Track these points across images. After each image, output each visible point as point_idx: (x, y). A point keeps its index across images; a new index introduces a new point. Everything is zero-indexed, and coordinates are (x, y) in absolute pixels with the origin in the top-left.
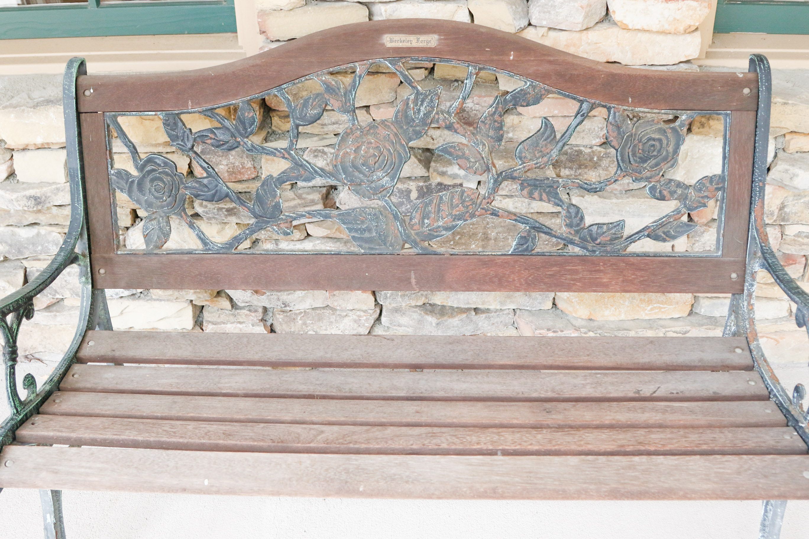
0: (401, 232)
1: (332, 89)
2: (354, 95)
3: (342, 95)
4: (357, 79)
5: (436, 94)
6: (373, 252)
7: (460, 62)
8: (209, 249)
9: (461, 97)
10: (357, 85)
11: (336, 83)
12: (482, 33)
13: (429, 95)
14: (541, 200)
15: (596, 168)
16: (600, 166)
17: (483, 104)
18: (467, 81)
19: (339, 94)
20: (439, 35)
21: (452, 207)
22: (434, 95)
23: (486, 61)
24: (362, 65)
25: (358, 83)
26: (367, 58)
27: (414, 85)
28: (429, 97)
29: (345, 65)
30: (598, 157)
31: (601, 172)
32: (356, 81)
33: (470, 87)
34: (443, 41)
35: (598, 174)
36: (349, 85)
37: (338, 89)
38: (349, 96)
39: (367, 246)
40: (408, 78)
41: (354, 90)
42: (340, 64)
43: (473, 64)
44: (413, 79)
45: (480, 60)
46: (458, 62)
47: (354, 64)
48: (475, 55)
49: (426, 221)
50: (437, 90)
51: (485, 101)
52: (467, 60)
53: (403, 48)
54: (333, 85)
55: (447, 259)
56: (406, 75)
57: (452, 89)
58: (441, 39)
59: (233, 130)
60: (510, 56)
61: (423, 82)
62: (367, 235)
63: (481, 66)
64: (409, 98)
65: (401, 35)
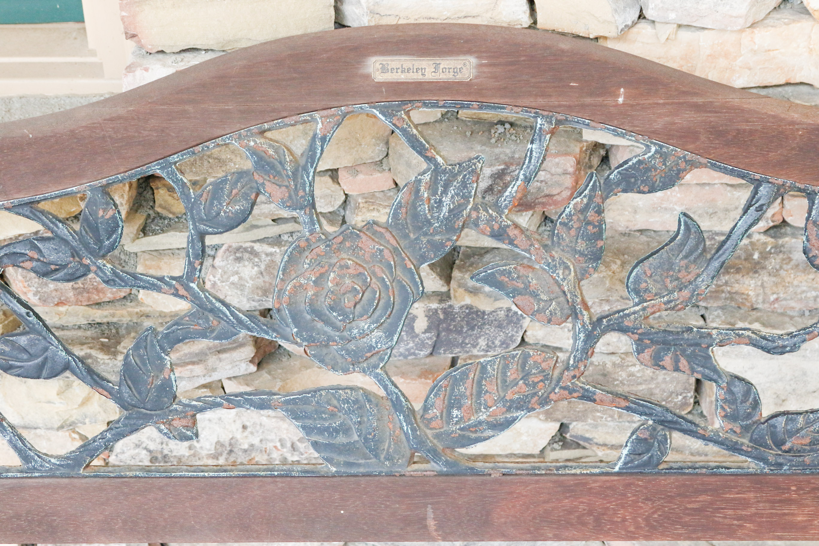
0: (406, 434)
1: (268, 164)
2: (311, 174)
3: (288, 176)
4: (318, 144)
5: (473, 171)
6: (353, 471)
7: (520, 109)
8: (34, 469)
9: (521, 177)
10: (318, 155)
11: (276, 152)
12: (563, 51)
13: (459, 172)
14: (677, 369)
15: (756, 272)
16: (764, 268)
17: (553, 170)
18: (534, 146)
19: (284, 173)
20: (477, 57)
21: (505, 385)
22: (469, 173)
23: (570, 107)
24: (327, 117)
25: (319, 151)
26: (336, 104)
27: (429, 154)
28: (460, 178)
29: (294, 118)
30: (761, 253)
31: (765, 279)
32: (315, 148)
33: (539, 158)
34: (486, 70)
35: (759, 283)
36: (302, 155)
37: (280, 163)
38: (302, 176)
39: (342, 459)
40: (418, 140)
41: (312, 167)
42: (285, 114)
43: (545, 113)
44: (428, 143)
45: (560, 106)
46: (515, 109)
47: (311, 116)
48: (550, 96)
49: (455, 412)
50: (475, 164)
51: (558, 164)
52: (533, 104)
53: (408, 83)
54: (270, 156)
55: (496, 481)
56: (413, 136)
57: (493, 141)
58: (481, 65)
59: (74, 244)
60: (618, 96)
61: (437, 125)
62: (341, 439)
63: (560, 117)
64: (420, 181)
65: (403, 58)
